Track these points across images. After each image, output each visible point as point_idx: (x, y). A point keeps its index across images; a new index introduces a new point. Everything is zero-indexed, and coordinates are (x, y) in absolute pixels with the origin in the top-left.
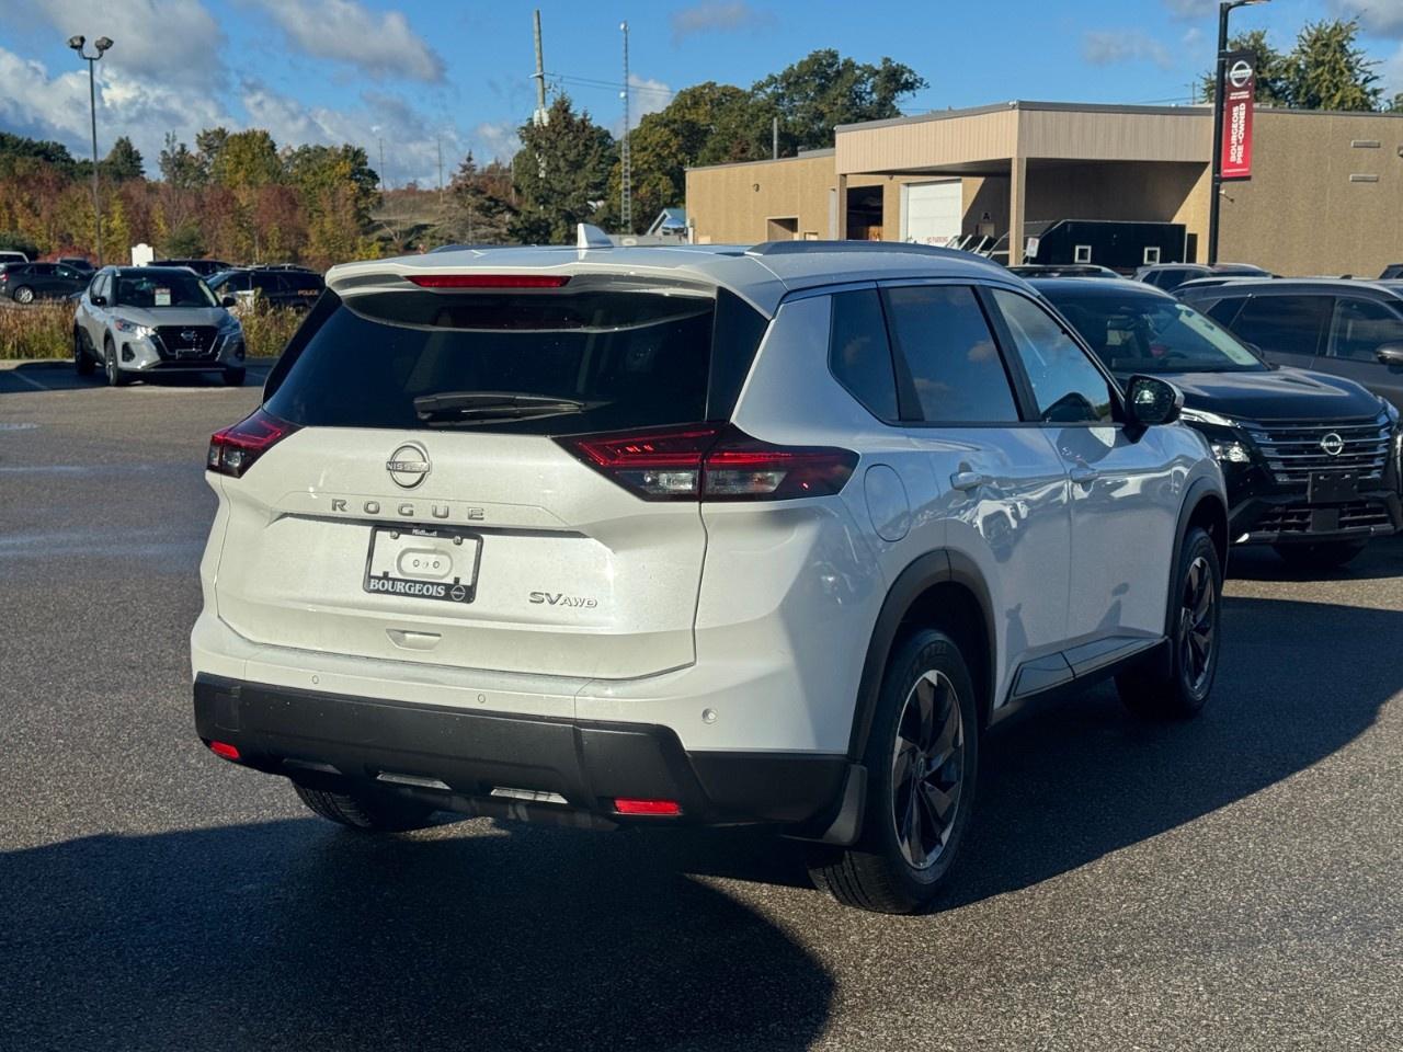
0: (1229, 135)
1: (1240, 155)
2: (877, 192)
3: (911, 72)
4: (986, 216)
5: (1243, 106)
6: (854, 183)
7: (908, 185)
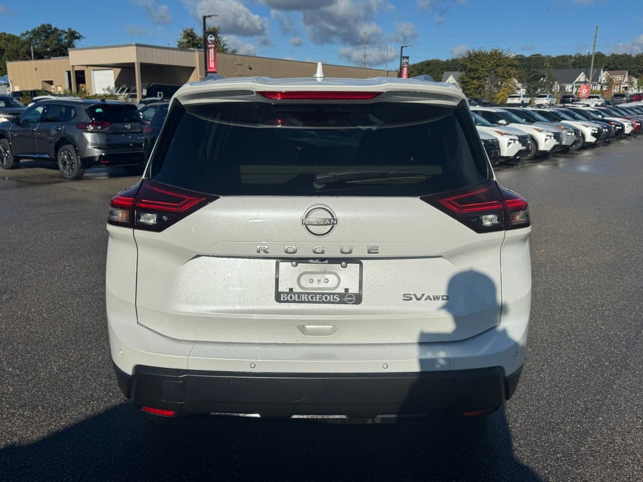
0: (209, 59)
1: (213, 65)
2: (83, 72)
3: (78, 33)
4: (123, 82)
5: (213, 49)
6: (77, 69)
7: (94, 70)
